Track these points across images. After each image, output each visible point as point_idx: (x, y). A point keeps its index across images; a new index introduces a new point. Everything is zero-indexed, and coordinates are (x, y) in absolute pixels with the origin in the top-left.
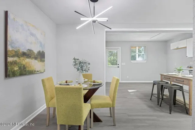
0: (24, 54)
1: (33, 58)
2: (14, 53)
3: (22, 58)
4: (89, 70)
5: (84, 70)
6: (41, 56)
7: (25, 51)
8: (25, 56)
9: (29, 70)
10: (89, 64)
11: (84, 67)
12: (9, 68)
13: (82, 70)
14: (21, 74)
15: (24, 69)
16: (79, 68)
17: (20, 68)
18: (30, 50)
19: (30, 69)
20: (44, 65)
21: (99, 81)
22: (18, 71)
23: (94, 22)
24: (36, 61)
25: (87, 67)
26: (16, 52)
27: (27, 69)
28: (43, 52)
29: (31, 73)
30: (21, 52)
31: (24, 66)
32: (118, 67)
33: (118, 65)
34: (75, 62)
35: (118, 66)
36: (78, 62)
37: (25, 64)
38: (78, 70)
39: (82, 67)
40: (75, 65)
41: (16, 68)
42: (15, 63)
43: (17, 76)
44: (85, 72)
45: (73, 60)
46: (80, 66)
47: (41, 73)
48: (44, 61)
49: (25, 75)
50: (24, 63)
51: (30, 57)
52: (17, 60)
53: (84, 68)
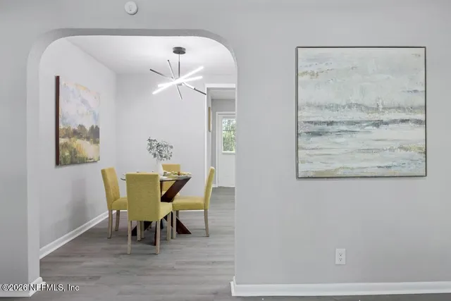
0: (75, 133)
1: (85, 138)
2: (65, 133)
3: (72, 139)
4: (171, 156)
5: (165, 157)
6: (94, 134)
7: (76, 128)
9: (80, 157)
10: (171, 147)
11: (163, 152)
12: (61, 152)
13: (161, 156)
14: (72, 163)
15: (74, 155)
16: (157, 153)
17: (71, 153)
18: (81, 127)
19: (81, 155)
20: (98, 150)
21: (185, 172)
22: (69, 158)
24: (88, 143)
25: (168, 151)
26: (67, 130)
27: (78, 155)
28: (97, 127)
29: (83, 161)
30: (72, 130)
31: (75, 149)
34: (151, 145)
36: (154, 144)
38: (155, 155)
39: (160, 152)
40: (150, 149)
41: (67, 153)
42: (66, 145)
44: (165, 159)
45: (148, 142)
46: (158, 150)
47: (95, 162)
48: (98, 143)
50: (75, 145)
51: (82, 137)
52: (68, 142)
53: (164, 154)
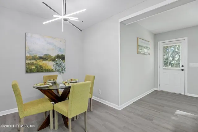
0: (41, 58)
1: (50, 60)
2: (31, 58)
3: (38, 61)
7: (42, 56)
8: (42, 59)
9: (46, 69)
14: (38, 72)
15: (40, 68)
17: (37, 67)
18: (47, 55)
22: (35, 69)
23: (65, 20)
26: (32, 57)
27: (44, 68)
28: (62, 55)
29: (48, 71)
30: (38, 57)
31: (40, 66)
32: (183, 70)
33: (183, 66)
35: (182, 68)
37: (41, 64)
41: (33, 67)
42: (32, 64)
43: (34, 72)
49: (42, 72)
51: (47, 60)
52: (34, 62)
